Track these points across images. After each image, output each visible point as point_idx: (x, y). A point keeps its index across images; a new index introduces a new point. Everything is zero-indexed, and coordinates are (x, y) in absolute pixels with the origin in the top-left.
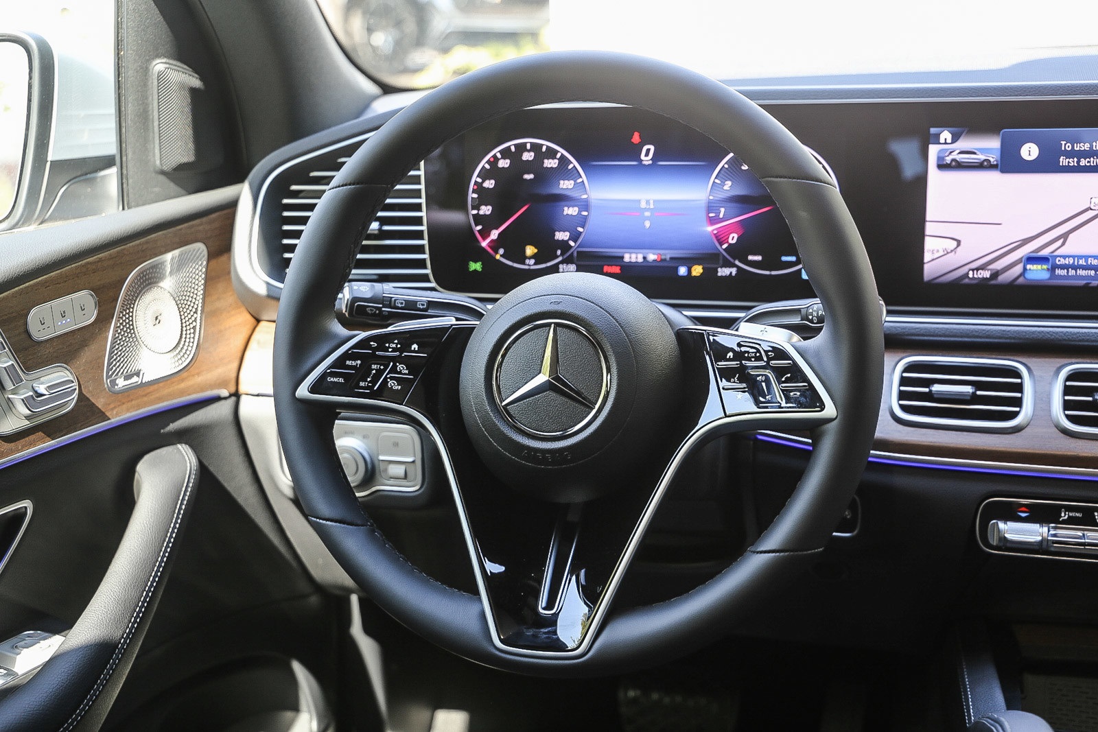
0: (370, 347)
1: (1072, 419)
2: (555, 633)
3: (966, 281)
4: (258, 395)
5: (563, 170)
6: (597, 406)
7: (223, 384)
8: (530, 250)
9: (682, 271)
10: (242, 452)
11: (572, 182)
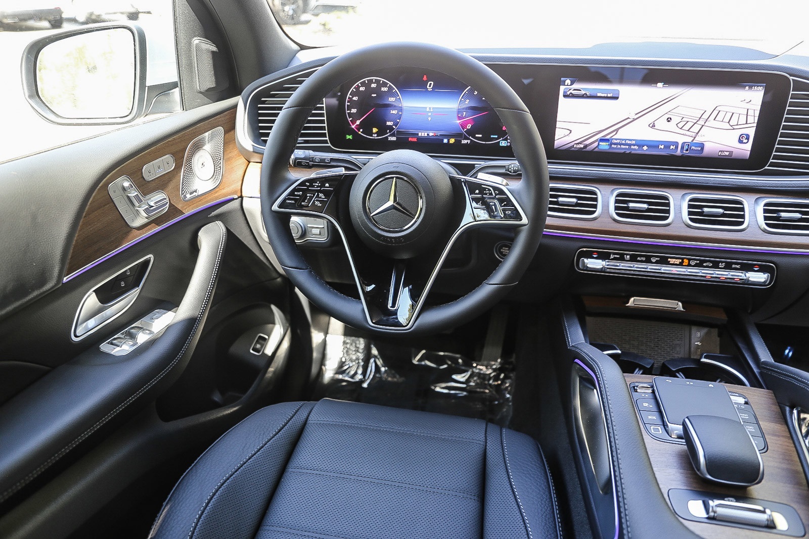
0: (306, 186)
1: (618, 215)
2: (397, 318)
3: (573, 149)
4: (251, 197)
5: (390, 93)
6: (416, 217)
7: (235, 193)
8: (375, 130)
9: (445, 141)
10: (245, 222)
11: (395, 98)
